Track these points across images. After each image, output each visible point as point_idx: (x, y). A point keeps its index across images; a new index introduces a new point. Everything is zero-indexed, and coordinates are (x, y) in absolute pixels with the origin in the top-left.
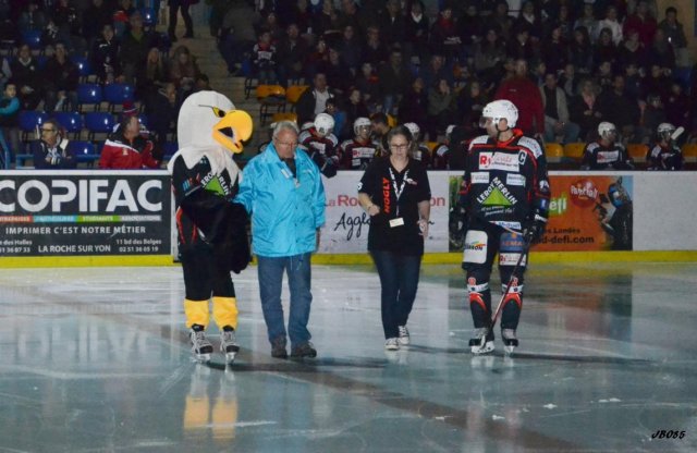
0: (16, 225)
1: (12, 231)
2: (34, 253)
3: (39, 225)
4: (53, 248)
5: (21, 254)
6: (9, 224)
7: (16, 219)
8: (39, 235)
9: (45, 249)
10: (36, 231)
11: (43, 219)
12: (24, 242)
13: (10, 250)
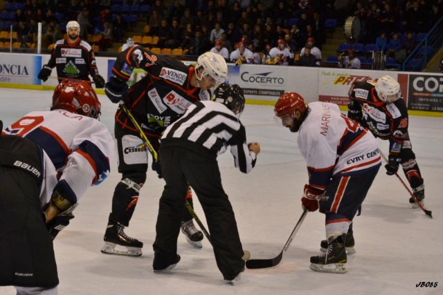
0: (423, 97)
1: (421, 99)
2: (430, 110)
3: (433, 98)
4: (438, 109)
5: (425, 110)
6: (420, 97)
7: (424, 94)
8: (433, 102)
9: (435, 108)
10: (432, 100)
11: (435, 95)
12: (426, 105)
13: (420, 108)
